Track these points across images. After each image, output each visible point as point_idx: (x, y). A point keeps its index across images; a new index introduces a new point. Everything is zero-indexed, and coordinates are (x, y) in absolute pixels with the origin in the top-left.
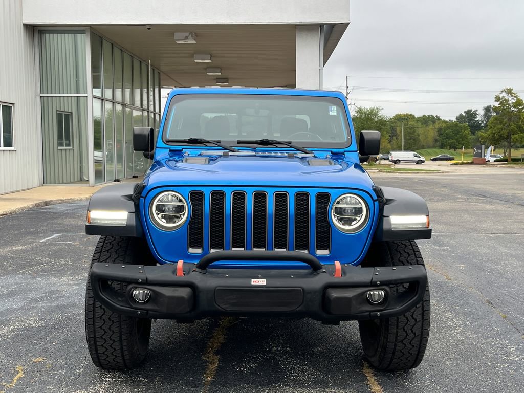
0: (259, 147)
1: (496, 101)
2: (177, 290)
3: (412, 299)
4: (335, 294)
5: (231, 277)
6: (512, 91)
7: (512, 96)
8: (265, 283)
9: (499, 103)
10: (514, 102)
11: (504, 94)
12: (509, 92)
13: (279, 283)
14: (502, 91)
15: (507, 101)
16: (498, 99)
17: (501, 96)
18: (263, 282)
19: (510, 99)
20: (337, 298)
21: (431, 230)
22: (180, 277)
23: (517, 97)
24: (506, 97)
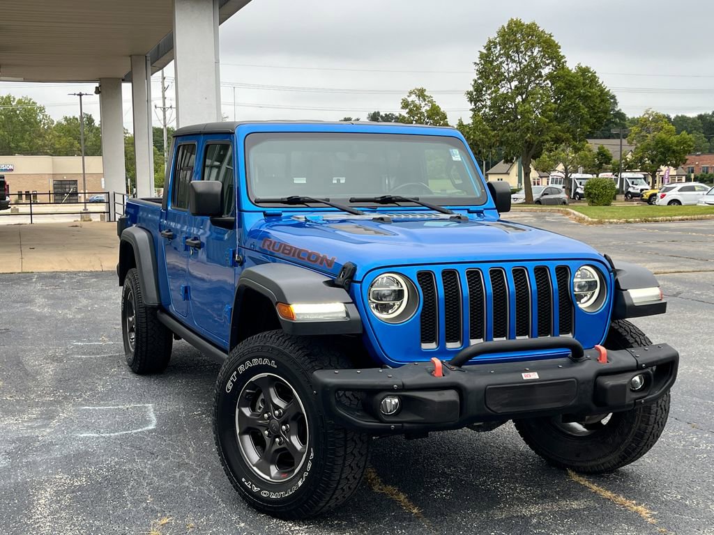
0: (380, 207)
1: (403, 108)
2: (443, 394)
3: (666, 383)
4: (609, 382)
5: (497, 373)
6: (426, 93)
7: (425, 100)
8: (537, 377)
9: (407, 110)
10: (428, 109)
11: (413, 98)
12: (421, 94)
13: (552, 375)
14: (411, 93)
15: (418, 108)
16: (405, 105)
17: (410, 100)
18: (534, 376)
19: (423, 104)
20: (613, 386)
21: (666, 303)
22: (439, 378)
23: (431, 102)
24: (417, 102)
